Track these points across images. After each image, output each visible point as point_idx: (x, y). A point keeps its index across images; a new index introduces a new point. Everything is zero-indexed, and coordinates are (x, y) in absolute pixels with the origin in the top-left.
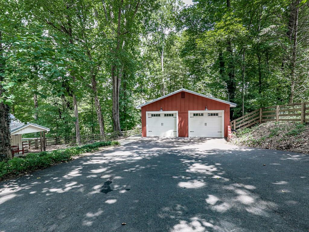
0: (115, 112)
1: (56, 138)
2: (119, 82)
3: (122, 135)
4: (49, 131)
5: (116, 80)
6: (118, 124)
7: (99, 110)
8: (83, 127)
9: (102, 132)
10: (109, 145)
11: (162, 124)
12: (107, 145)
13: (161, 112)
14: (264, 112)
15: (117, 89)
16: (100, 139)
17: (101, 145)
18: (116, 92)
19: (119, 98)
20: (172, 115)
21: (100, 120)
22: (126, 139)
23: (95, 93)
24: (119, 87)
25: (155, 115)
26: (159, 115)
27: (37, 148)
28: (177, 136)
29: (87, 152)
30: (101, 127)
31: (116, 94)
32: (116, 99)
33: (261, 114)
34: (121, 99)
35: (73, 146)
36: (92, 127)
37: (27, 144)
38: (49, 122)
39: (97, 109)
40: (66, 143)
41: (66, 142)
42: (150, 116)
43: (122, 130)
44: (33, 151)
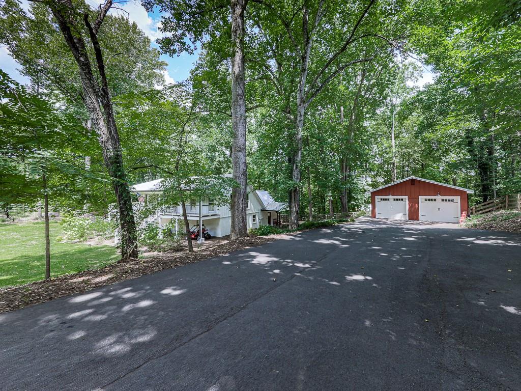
11: (391, 208)
13: (390, 197)
14: (510, 199)
20: (402, 200)
25: (384, 200)
26: (388, 200)
28: (407, 219)
33: (507, 201)
42: (380, 200)
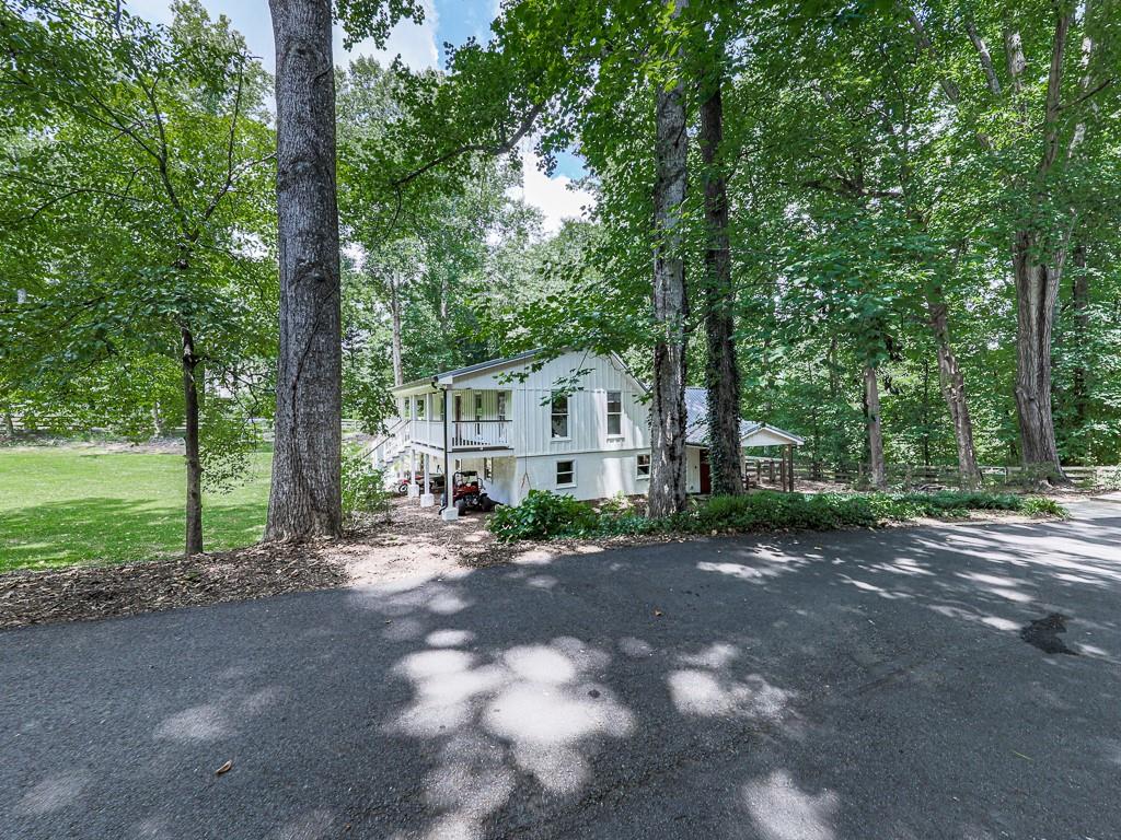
0: (1028, 393)
1: (814, 463)
2: (1053, 282)
3: (1066, 481)
4: (802, 443)
5: (1034, 281)
6: (1043, 437)
7: (954, 391)
8: (890, 440)
9: (968, 460)
10: (1011, 509)
12: (1000, 507)
15: (1041, 308)
16: (957, 483)
17: (975, 504)
18: (1034, 322)
19: (1048, 341)
21: (960, 420)
22: (1097, 499)
23: (941, 335)
24: (1048, 303)
27: (772, 481)
29: (930, 515)
30: (963, 443)
31: (1035, 329)
32: (1036, 347)
34: (1059, 342)
35: (862, 490)
36: (924, 441)
37: (753, 470)
38: (796, 422)
39: (949, 386)
40: (838, 480)
41: (837, 477)
43: (1064, 463)
44: (764, 486)
